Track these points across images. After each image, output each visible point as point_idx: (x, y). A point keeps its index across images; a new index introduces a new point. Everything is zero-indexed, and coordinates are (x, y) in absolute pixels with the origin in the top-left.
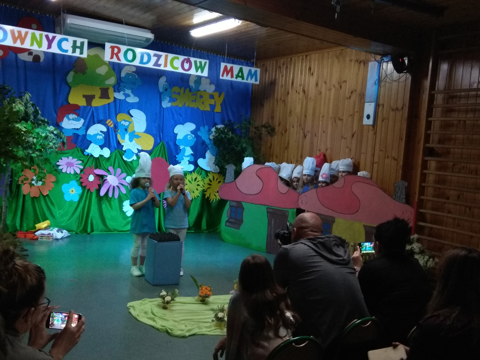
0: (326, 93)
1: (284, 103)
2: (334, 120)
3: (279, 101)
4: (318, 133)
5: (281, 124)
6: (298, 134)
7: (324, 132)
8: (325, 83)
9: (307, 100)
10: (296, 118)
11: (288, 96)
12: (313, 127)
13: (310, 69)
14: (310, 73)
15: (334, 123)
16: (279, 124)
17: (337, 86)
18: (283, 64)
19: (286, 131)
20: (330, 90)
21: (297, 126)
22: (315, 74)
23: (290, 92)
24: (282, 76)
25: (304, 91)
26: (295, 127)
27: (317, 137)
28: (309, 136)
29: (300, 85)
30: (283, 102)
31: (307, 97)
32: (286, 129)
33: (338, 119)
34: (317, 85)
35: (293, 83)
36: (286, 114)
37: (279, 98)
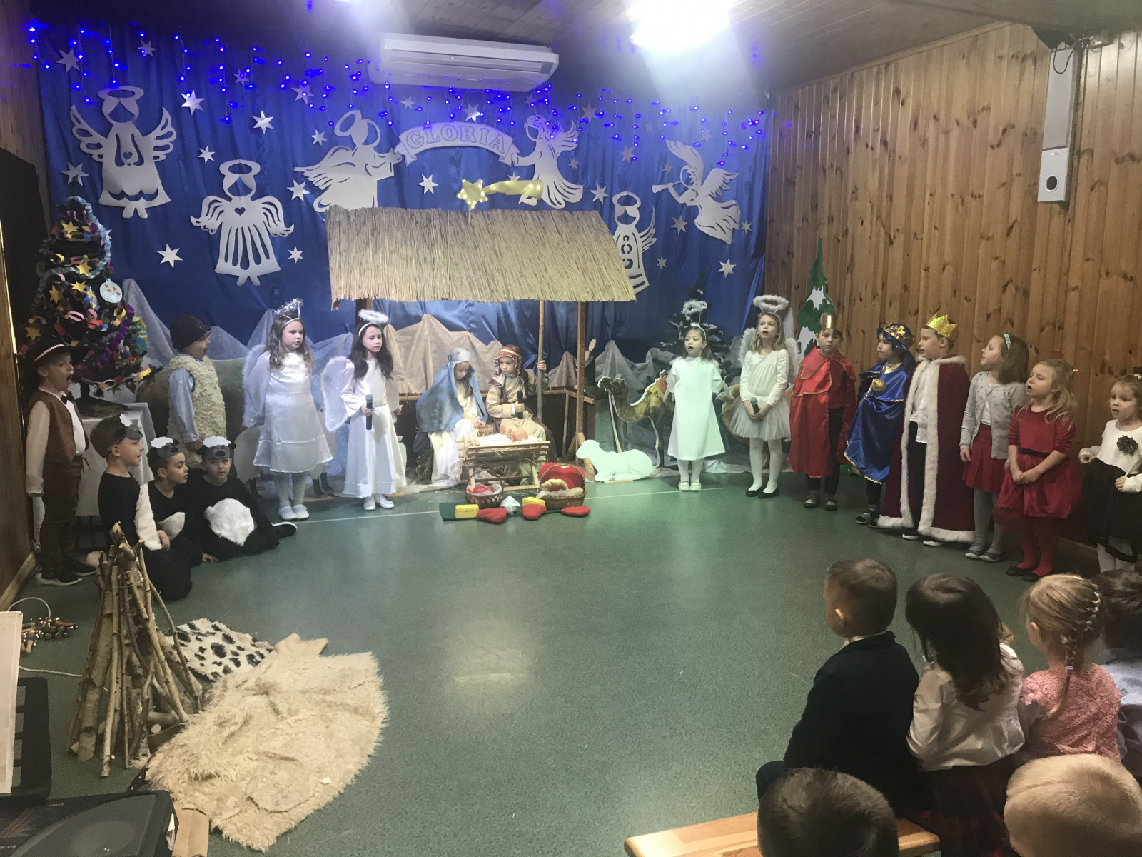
0: (937, 140)
1: (838, 172)
2: (960, 200)
3: (827, 170)
4: (922, 232)
5: (835, 219)
6: (873, 239)
7: (935, 228)
8: (936, 118)
9: (894, 160)
10: (869, 203)
11: (847, 159)
12: (908, 218)
13: (897, 92)
14: (896, 101)
15: (960, 206)
16: (831, 220)
17: (966, 122)
18: (835, 90)
19: (846, 232)
20: (947, 132)
21: (871, 222)
22: (910, 102)
23: (852, 149)
24: (833, 116)
25: (885, 143)
26: (867, 223)
27: (920, 241)
28: (900, 240)
29: (876, 131)
30: (836, 171)
31: (892, 154)
32: (847, 229)
33: (970, 197)
34: (915, 125)
35: (857, 129)
36: (845, 198)
37: (827, 165)
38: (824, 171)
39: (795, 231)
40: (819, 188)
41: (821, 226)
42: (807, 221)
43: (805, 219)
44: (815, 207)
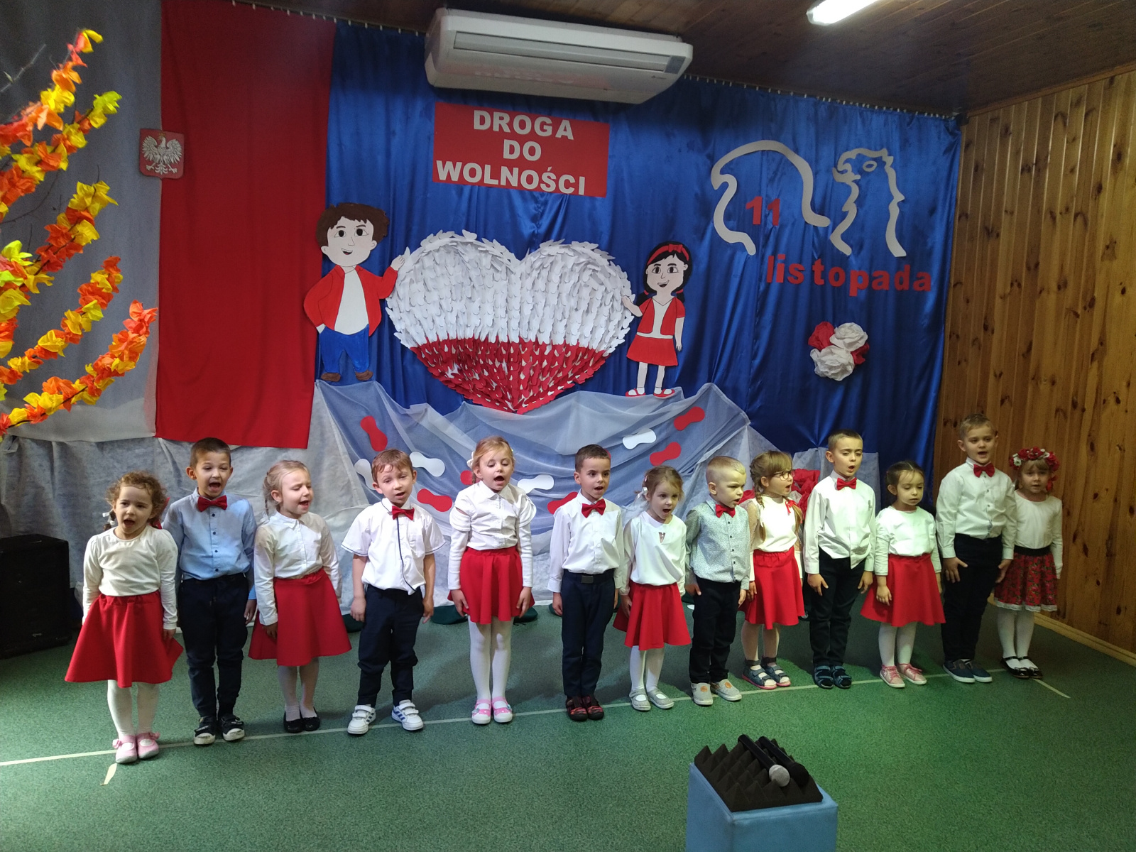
1: (1080, 219)
3: (1058, 216)
5: (1071, 284)
11: (1097, 199)
16: (1062, 286)
18: (1078, 103)
19: (1091, 304)
23: (1108, 184)
30: (1076, 215)
32: (1093, 299)
35: (1119, 156)
36: (1092, 256)
37: (1059, 208)
38: (1053, 218)
39: (997, 298)
40: (1043, 241)
41: (1044, 294)
42: (1019, 285)
43: (1016, 283)
44: (1034, 267)
